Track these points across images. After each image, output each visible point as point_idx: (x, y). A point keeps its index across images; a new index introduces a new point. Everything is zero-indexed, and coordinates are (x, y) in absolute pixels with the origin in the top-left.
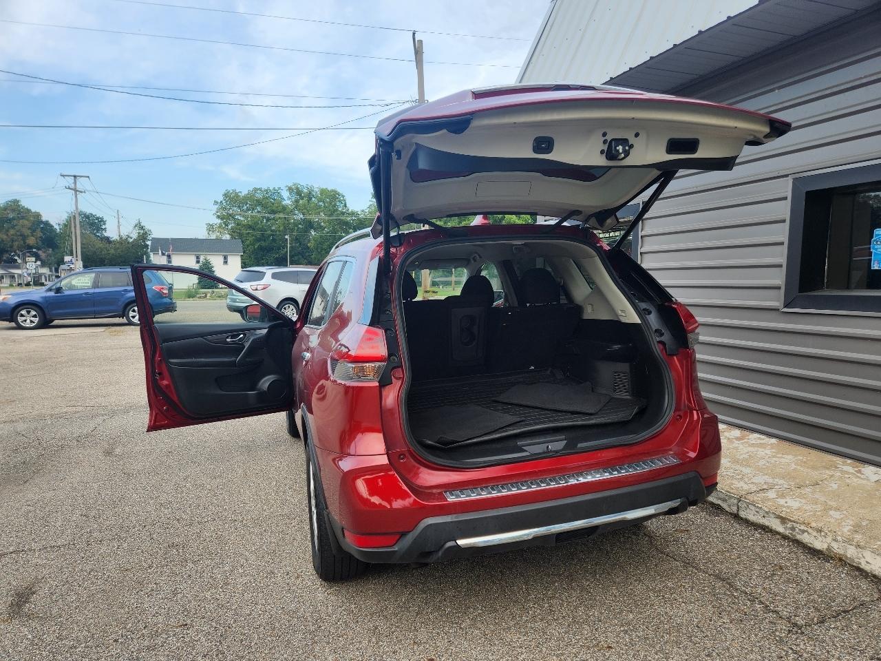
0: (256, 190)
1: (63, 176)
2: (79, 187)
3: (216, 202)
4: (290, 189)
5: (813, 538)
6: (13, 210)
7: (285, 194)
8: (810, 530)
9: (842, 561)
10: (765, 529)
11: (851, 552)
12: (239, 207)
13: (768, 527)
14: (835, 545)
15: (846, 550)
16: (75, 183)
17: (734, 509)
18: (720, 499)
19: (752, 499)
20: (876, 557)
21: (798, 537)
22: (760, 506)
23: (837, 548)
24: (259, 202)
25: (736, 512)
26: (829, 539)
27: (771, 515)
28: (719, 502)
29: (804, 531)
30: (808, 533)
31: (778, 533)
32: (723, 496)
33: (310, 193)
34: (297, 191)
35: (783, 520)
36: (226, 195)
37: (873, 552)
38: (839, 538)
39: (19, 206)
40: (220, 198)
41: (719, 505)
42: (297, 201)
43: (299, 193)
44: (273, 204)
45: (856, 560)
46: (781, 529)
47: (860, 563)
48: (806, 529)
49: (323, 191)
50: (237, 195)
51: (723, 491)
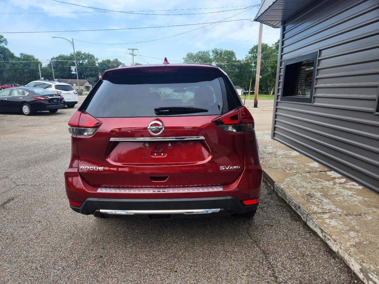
0: (199, 52)
1: (129, 49)
2: (134, 53)
3: (184, 58)
4: (213, 51)
5: (332, 244)
6: (116, 63)
7: (211, 54)
8: (331, 239)
9: (342, 260)
10: (315, 233)
11: (346, 257)
12: (193, 60)
13: (316, 233)
14: (340, 251)
15: (344, 255)
16: (133, 52)
17: (305, 220)
18: (301, 213)
19: (312, 216)
20: (356, 263)
21: (327, 242)
22: (314, 221)
23: (341, 253)
24: (200, 58)
25: (305, 221)
26: (338, 247)
27: (318, 227)
28: (300, 215)
29: (329, 239)
30: (331, 241)
31: (319, 237)
32: (302, 212)
33: (221, 52)
34: (216, 52)
35: (322, 231)
36: (188, 55)
37: (355, 260)
38: (342, 247)
39: (118, 61)
40: (185, 57)
41: (300, 216)
42: (215, 57)
43: (217, 53)
44: (205, 58)
45: (348, 262)
46: (321, 235)
47: (349, 264)
48: (330, 238)
49: (226, 51)
50: (192, 55)
51: (302, 209)
